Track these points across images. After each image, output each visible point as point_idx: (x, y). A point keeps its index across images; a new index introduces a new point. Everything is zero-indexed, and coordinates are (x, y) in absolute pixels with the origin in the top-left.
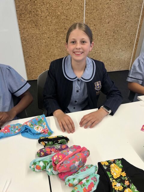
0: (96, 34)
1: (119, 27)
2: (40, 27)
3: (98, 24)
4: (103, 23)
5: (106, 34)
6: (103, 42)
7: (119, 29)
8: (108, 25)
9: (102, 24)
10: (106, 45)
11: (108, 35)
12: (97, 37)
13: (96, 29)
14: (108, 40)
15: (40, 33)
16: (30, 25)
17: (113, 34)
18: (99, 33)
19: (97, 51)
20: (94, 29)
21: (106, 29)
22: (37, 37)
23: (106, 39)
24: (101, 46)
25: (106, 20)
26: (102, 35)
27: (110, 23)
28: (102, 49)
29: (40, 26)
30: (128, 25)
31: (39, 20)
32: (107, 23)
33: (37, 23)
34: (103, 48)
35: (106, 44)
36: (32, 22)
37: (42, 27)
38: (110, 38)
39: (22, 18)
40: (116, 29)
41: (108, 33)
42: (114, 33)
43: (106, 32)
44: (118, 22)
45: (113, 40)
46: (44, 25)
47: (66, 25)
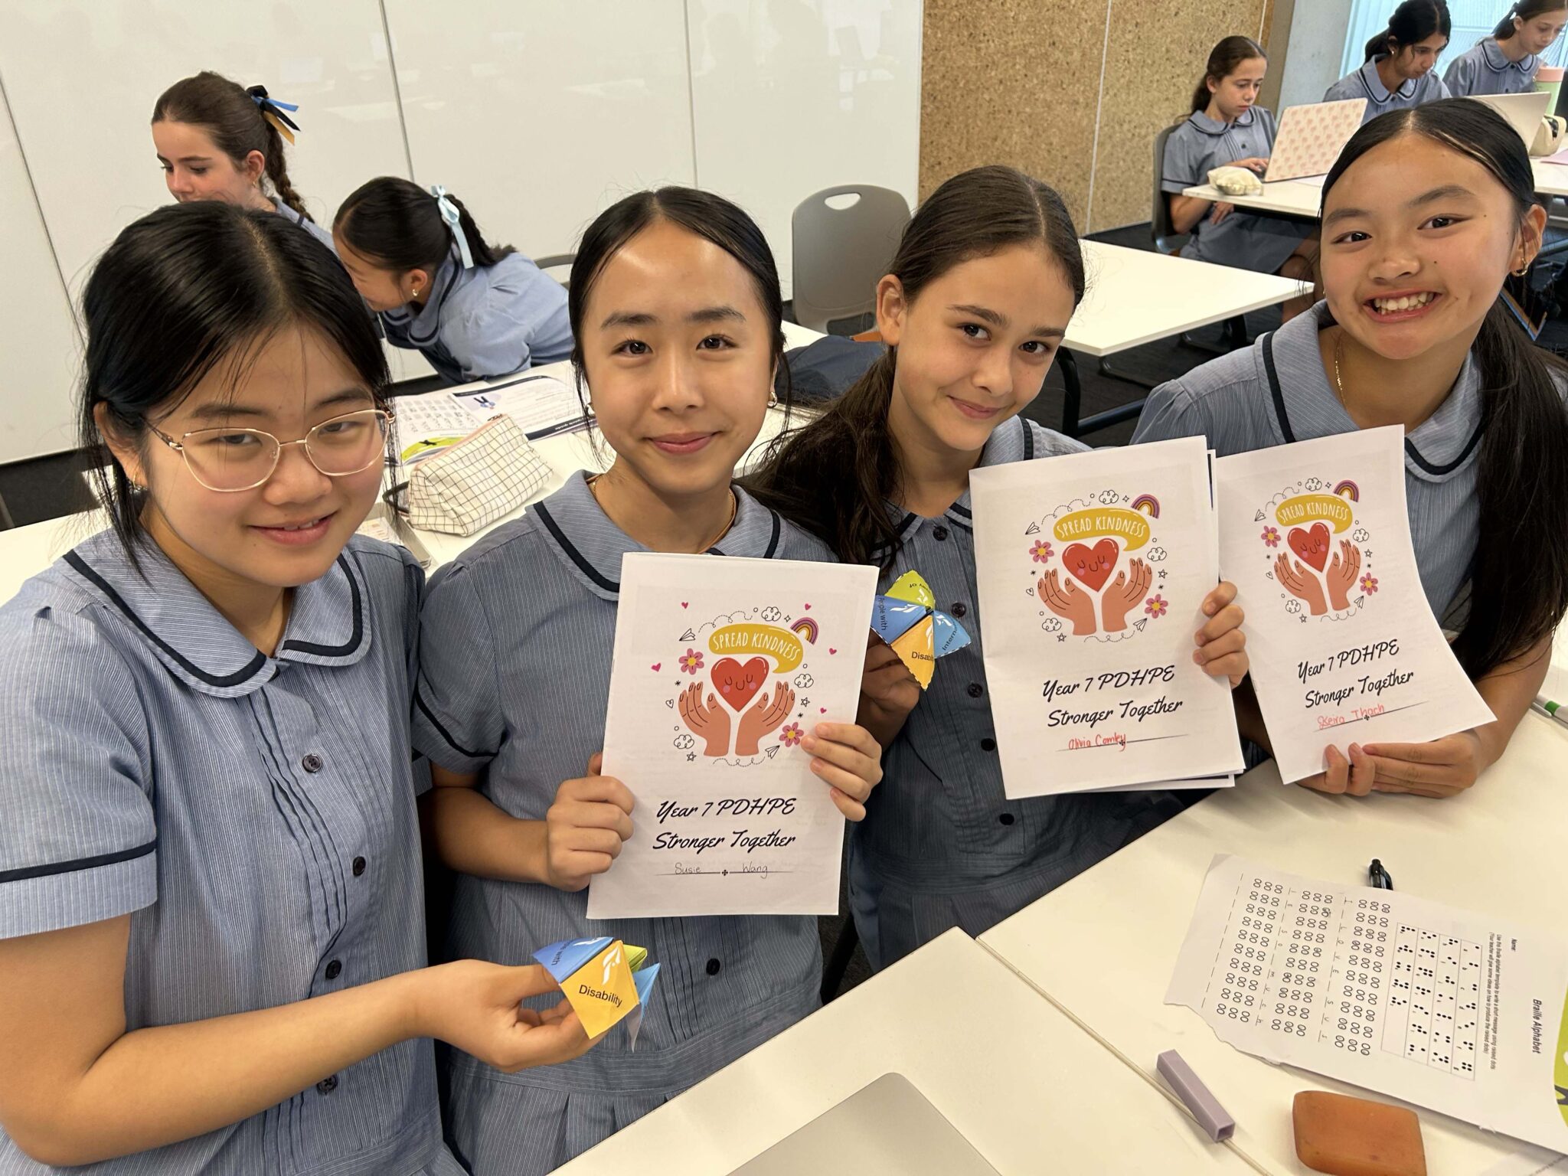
0: (1138, 58)
1: (1206, 28)
2: (980, 41)
3: (1145, 20)
4: (1163, 13)
5: (1167, 59)
6: (1159, 92)
7: (1206, 36)
8: (1175, 20)
9: (1159, 20)
10: (1167, 103)
11: (1173, 63)
12: (1140, 69)
13: (1139, 38)
14: (1174, 80)
15: (979, 64)
16: (955, 37)
17: (1188, 55)
18: (1148, 56)
19: (1137, 130)
20: (1136, 41)
21: (1169, 40)
22: (968, 82)
23: (1166, 79)
24: (1152, 106)
25: (1171, 5)
26: (1158, 61)
27: (1181, 13)
28: (1152, 120)
29: (982, 38)
30: (1232, 20)
31: (984, 13)
32: (1174, 13)
33: (975, 27)
34: (1157, 116)
35: (1167, 99)
36: (962, 23)
37: (988, 41)
38: (1178, 72)
39: (936, 11)
40: (1196, 37)
41: (1175, 54)
42: (1190, 52)
43: (1168, 51)
44: (1204, 8)
45: (1187, 82)
46: (994, 34)
47: (1056, 28)
